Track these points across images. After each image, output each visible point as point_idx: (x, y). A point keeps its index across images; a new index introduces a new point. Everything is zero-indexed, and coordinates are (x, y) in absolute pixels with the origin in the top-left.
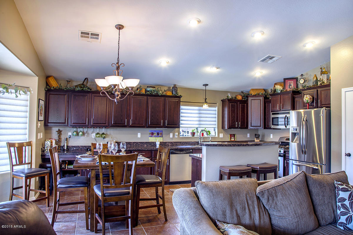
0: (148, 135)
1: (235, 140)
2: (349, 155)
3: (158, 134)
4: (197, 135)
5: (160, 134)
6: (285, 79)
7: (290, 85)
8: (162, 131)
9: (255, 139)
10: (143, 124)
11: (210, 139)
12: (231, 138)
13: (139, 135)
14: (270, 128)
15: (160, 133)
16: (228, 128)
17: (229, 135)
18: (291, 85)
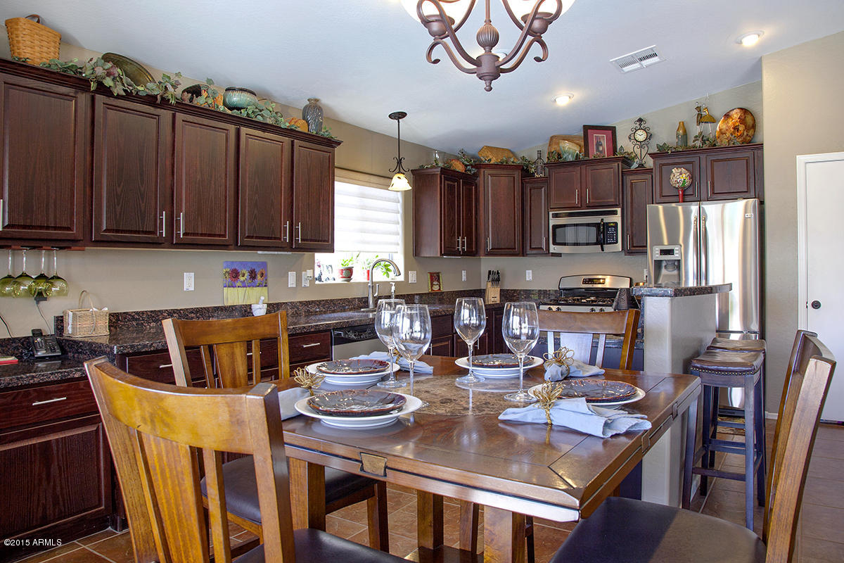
0: (220, 281)
1: (440, 289)
2: (816, 305)
3: (253, 275)
4: (359, 277)
5: (259, 277)
6: (587, 128)
7: (599, 144)
8: (264, 265)
9: (490, 284)
10: (224, 236)
11: (393, 288)
12: (432, 285)
13: (189, 282)
14: (548, 253)
15: (258, 271)
16: (441, 254)
17: (429, 275)
18: (601, 145)
